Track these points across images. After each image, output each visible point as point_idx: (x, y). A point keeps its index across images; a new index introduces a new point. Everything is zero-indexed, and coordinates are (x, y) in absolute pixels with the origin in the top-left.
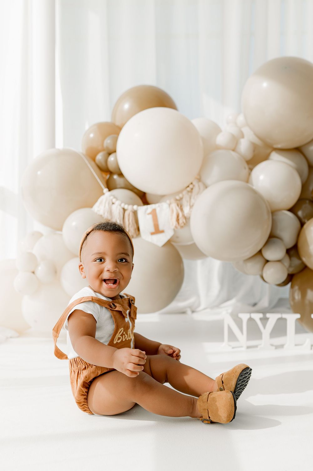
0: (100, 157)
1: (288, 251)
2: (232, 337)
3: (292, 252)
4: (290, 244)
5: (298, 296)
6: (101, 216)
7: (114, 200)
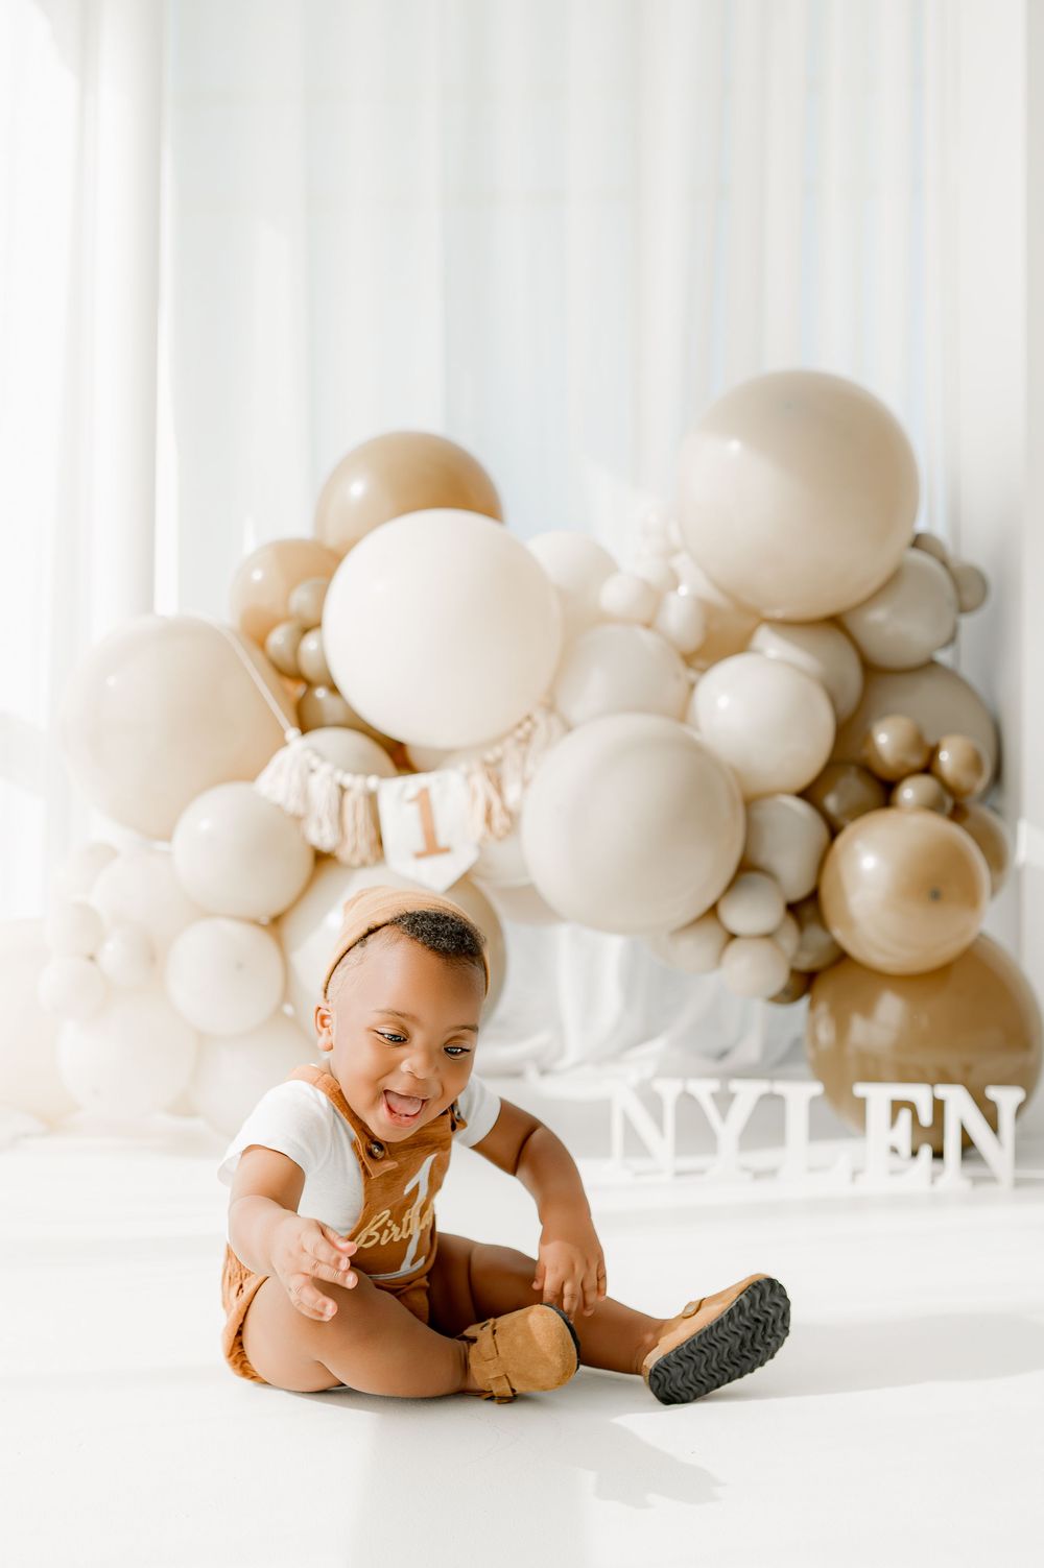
0: (278, 639)
1: (793, 908)
2: (635, 1145)
3: (808, 912)
4: (798, 889)
5: (826, 1034)
6: (278, 806)
7: (315, 762)
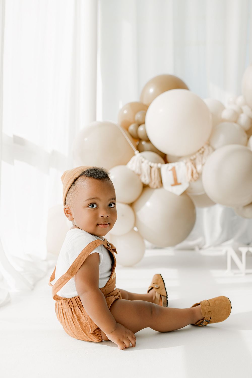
0: (132, 128)
2: (234, 266)
6: (133, 172)
7: (143, 160)
